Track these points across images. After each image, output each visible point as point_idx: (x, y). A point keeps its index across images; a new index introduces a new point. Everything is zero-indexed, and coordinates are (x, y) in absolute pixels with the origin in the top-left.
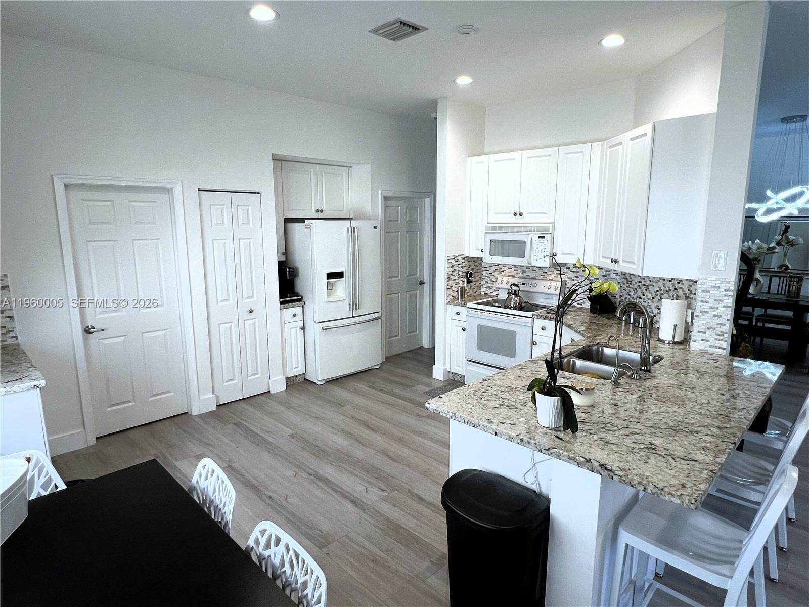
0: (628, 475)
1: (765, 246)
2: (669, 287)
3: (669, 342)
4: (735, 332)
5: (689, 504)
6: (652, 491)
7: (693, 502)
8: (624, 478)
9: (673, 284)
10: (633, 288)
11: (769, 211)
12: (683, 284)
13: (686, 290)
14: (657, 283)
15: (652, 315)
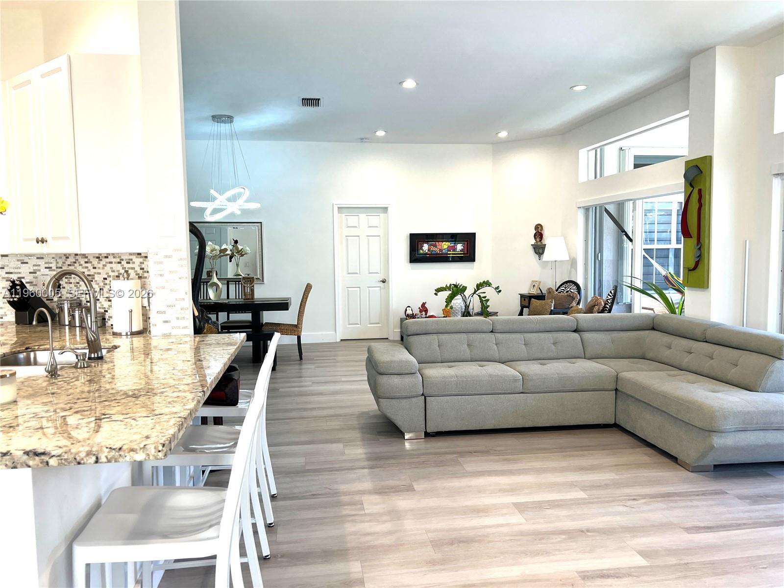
0: (70, 450)
1: (217, 247)
2: (119, 271)
3: (127, 333)
4: (197, 314)
5: (156, 454)
6: (107, 458)
7: (160, 448)
8: (66, 457)
9: (123, 265)
10: (74, 283)
11: (216, 211)
12: (134, 263)
13: (138, 269)
14: (103, 268)
15: (103, 311)
